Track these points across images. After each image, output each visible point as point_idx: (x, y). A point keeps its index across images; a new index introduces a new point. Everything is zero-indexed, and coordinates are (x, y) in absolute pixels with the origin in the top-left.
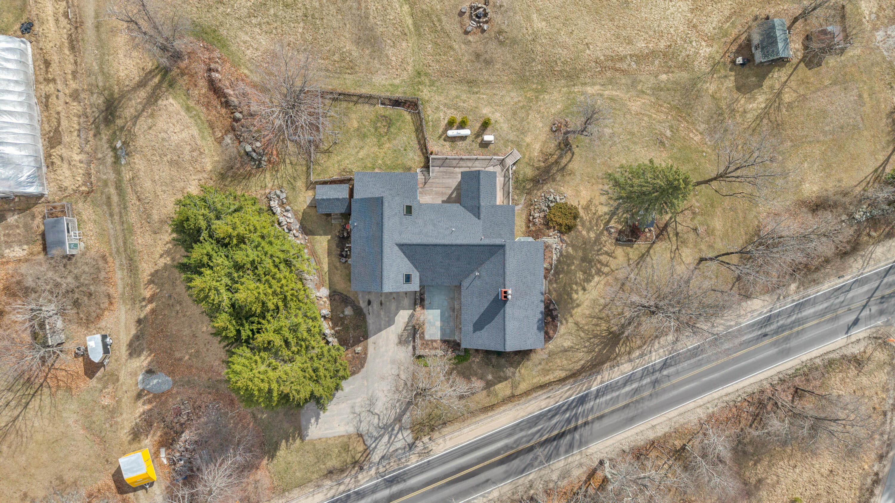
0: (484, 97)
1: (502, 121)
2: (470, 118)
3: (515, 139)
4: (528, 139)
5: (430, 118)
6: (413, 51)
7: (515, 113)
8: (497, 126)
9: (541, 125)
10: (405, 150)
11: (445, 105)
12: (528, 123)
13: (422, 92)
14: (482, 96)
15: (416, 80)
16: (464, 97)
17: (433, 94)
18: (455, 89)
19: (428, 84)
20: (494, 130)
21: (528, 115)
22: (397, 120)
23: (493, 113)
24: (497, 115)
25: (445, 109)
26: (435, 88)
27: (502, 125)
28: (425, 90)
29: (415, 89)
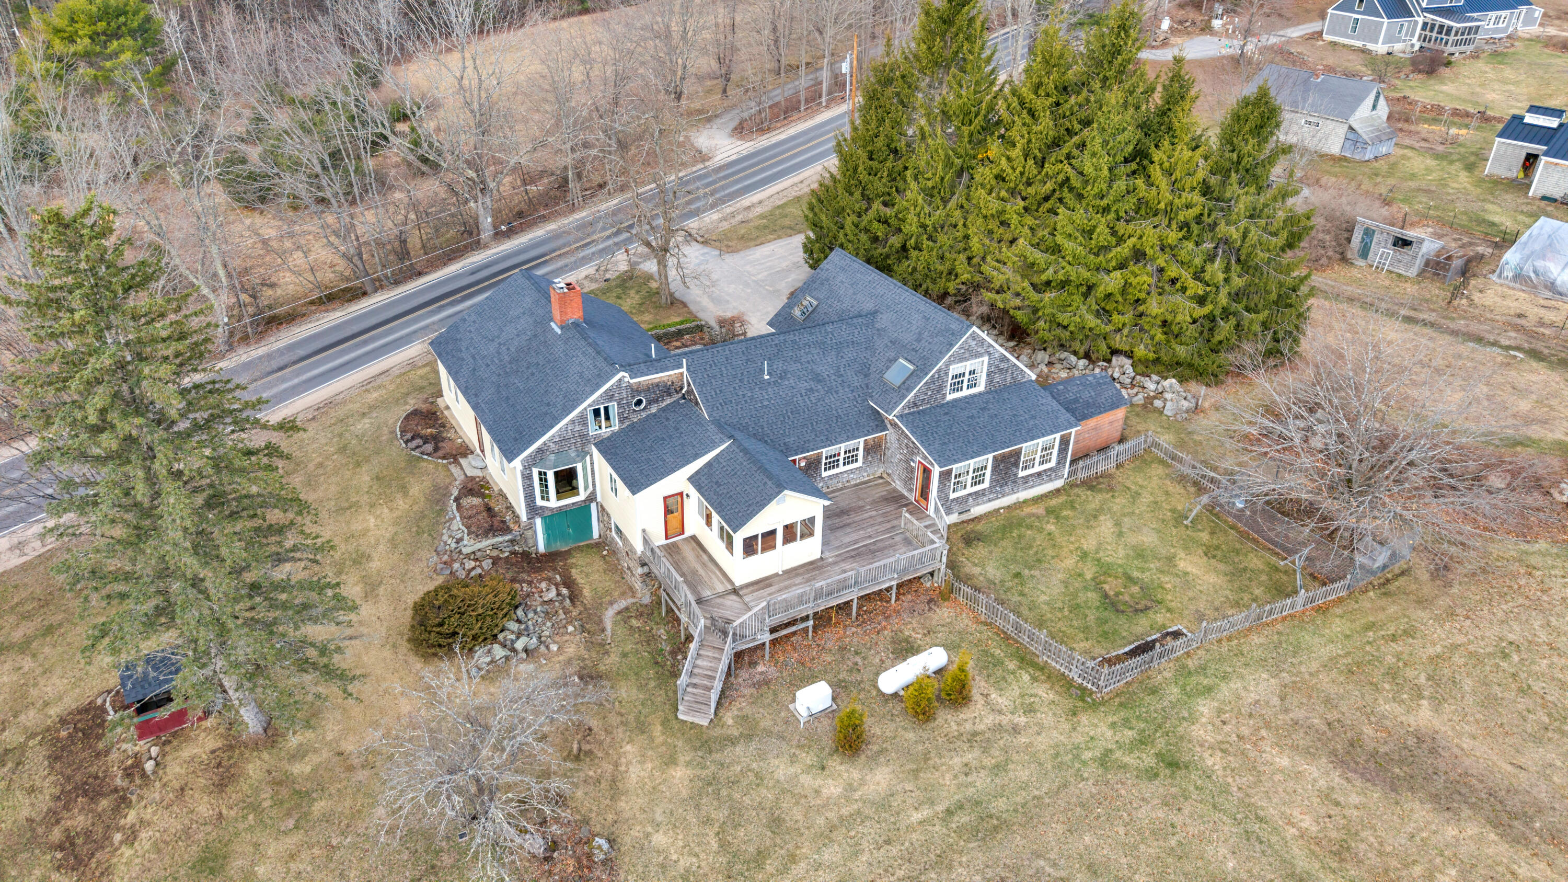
0: (916, 816)
1: (806, 780)
2: (911, 735)
3: (728, 754)
4: (680, 774)
5: (1026, 677)
6: (1261, 820)
7: (776, 823)
8: (808, 758)
9: (660, 839)
10: (1018, 575)
11: (1015, 730)
12: (708, 821)
13: (1113, 725)
14: (926, 812)
15: (1161, 743)
16: (981, 782)
17: (1078, 739)
18: (1024, 786)
19: (1118, 754)
20: (809, 740)
21: (724, 845)
22: (1102, 622)
23: (850, 788)
24: (832, 788)
25: (1005, 720)
26: (1087, 755)
27: (796, 769)
28: (1109, 733)
29: (1139, 717)
